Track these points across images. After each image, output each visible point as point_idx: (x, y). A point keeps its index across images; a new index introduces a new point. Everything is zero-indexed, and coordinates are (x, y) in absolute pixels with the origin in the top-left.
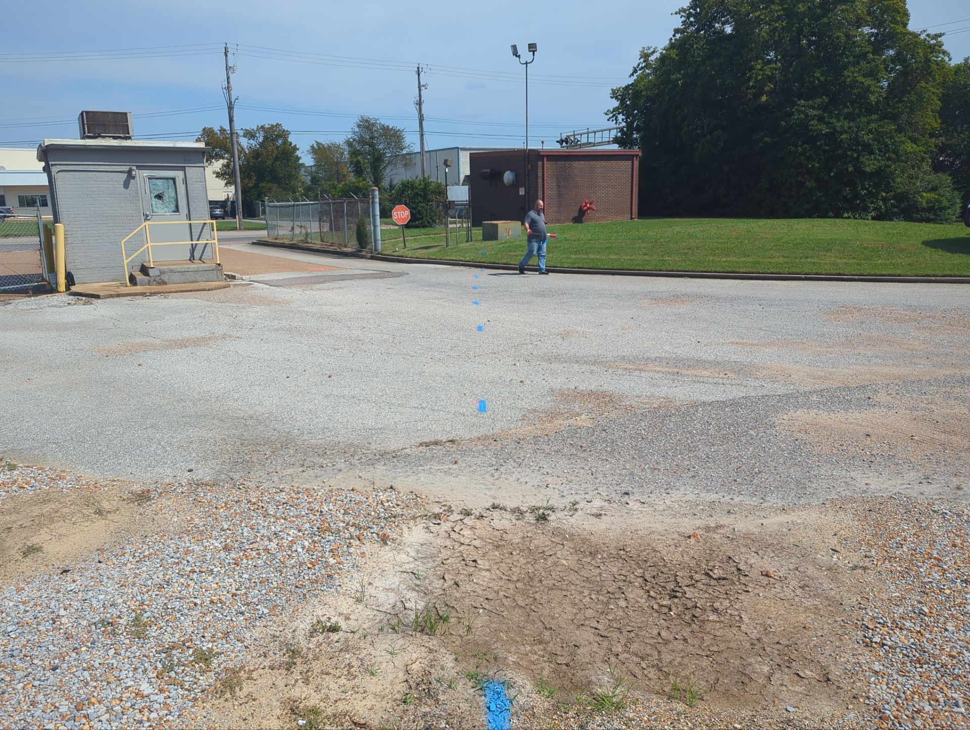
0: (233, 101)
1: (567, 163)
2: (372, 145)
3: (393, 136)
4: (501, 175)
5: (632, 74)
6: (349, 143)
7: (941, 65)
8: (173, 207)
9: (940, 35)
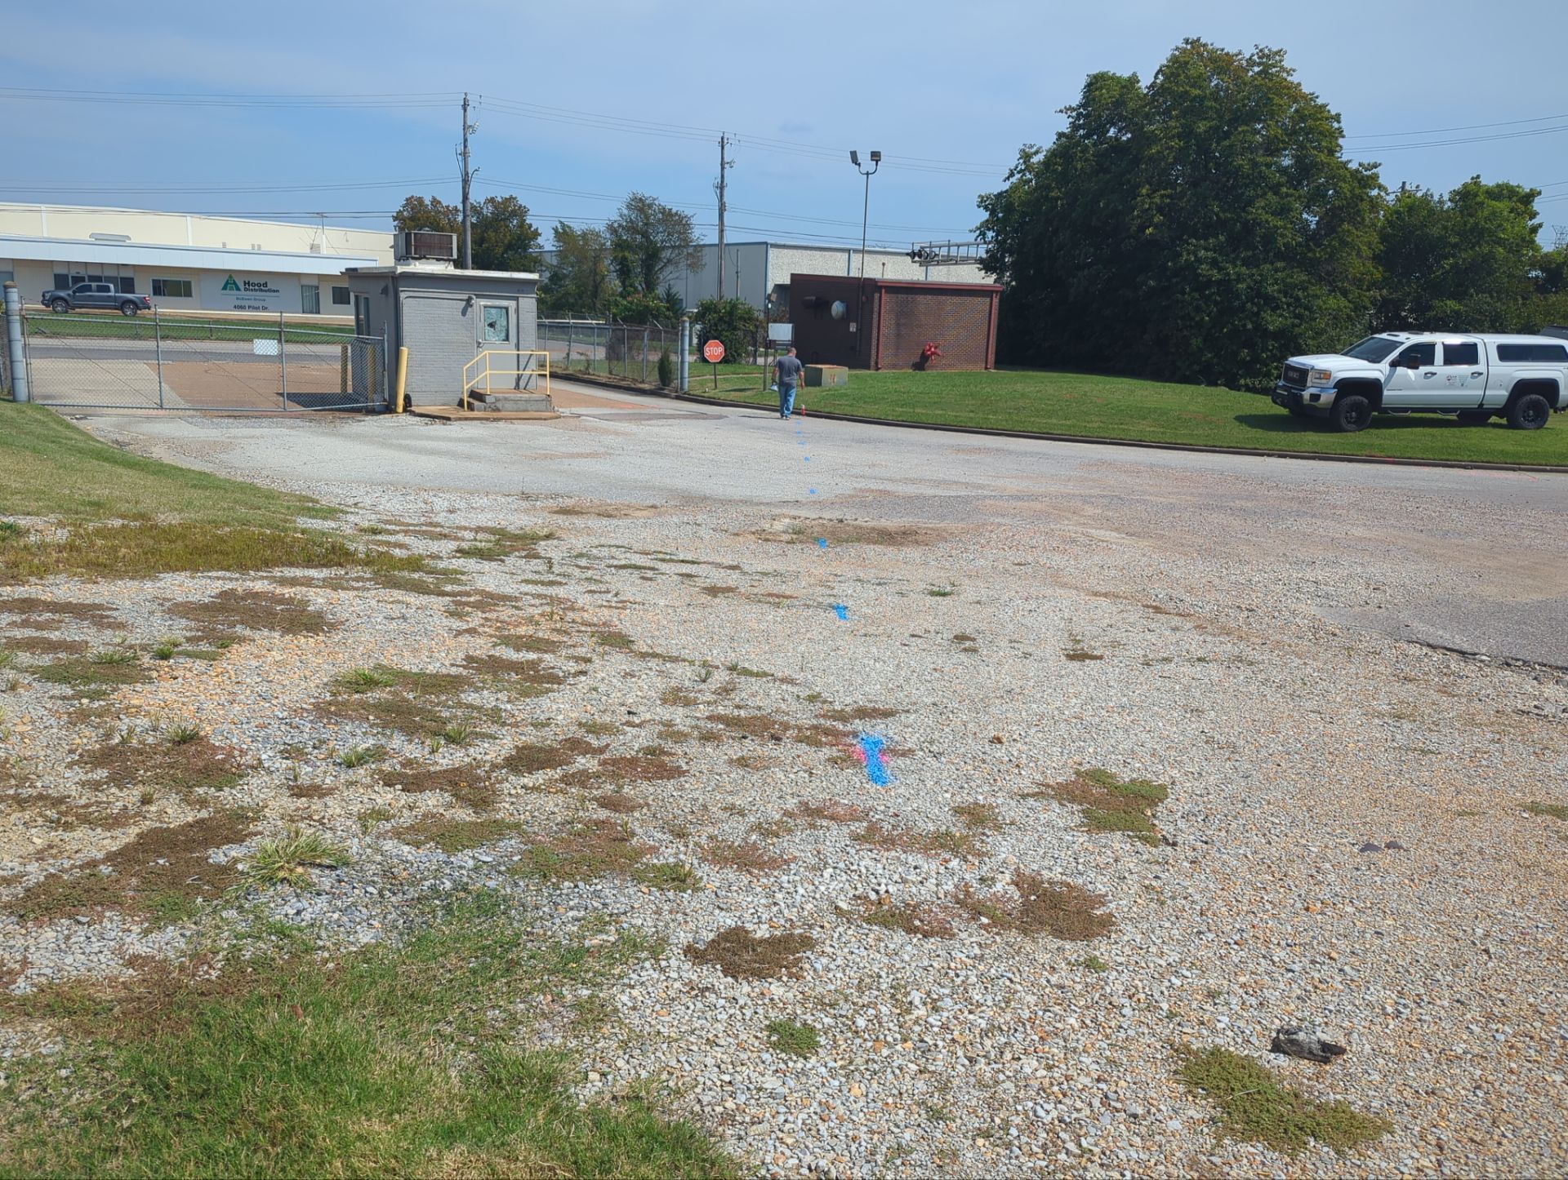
0: (470, 172)
1: (910, 297)
2: (645, 235)
3: (676, 223)
4: (829, 305)
5: (1008, 178)
6: (612, 229)
7: (1374, 204)
8: (503, 335)
9: (1375, 166)
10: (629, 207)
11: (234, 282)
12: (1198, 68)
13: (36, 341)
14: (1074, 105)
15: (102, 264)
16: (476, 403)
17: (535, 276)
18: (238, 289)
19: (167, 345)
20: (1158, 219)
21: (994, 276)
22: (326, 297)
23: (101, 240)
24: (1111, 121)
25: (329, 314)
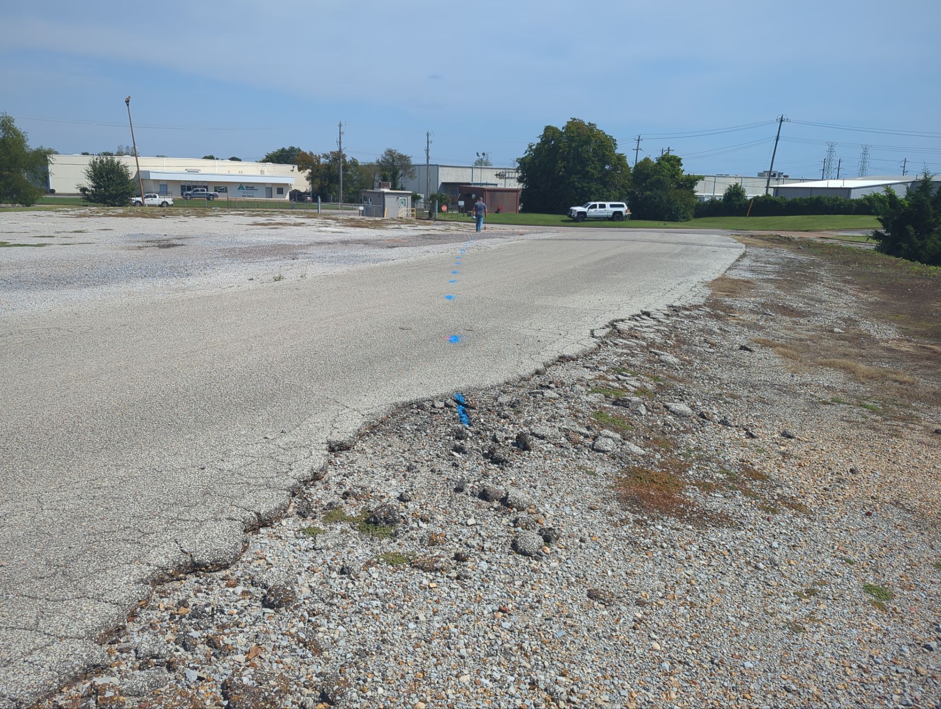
1: (494, 193)
4: (471, 195)
5: (525, 153)
10: (386, 154)
11: (241, 186)
12: (573, 128)
13: (322, 211)
14: (541, 135)
15: (197, 181)
17: (410, 192)
18: (244, 189)
19: (344, 211)
20: (563, 170)
21: (522, 184)
22: (275, 191)
23: (190, 172)
24: (552, 139)
25: (276, 198)
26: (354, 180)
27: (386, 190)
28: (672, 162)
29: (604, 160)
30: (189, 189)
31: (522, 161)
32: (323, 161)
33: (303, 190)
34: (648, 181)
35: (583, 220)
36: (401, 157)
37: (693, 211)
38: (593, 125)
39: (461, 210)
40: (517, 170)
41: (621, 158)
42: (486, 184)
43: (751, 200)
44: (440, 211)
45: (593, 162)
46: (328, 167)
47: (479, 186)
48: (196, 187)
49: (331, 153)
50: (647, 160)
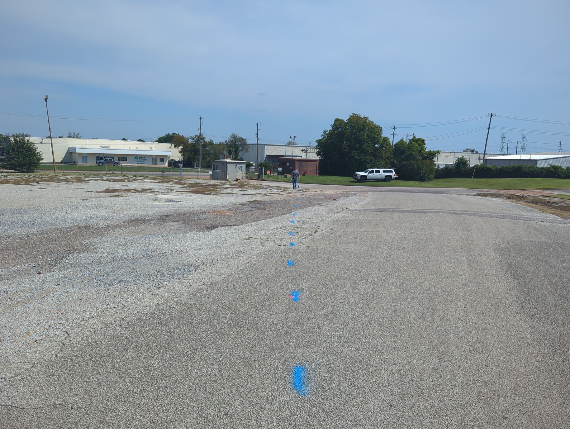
1: (302, 162)
2: (235, 144)
5: (321, 136)
6: (226, 142)
8: (241, 170)
9: (388, 137)
10: (231, 137)
11: (136, 157)
14: (332, 124)
15: (107, 154)
16: (239, 180)
17: (245, 162)
18: (138, 159)
20: (347, 147)
21: (319, 156)
22: (158, 160)
23: (103, 148)
24: (340, 127)
25: (159, 165)
26: (211, 153)
27: (228, 160)
28: (419, 142)
29: (374, 140)
30: (102, 159)
31: (319, 142)
32: (190, 141)
33: (177, 159)
34: (404, 155)
35: (365, 181)
36: (241, 139)
37: (434, 174)
38: (366, 118)
39: (279, 173)
40: (316, 147)
41: (386, 140)
42: (296, 156)
43: (473, 167)
44: (265, 174)
45: (367, 142)
46: (193, 145)
47: (291, 158)
48: (106, 157)
49: (196, 136)
50: (402, 141)
